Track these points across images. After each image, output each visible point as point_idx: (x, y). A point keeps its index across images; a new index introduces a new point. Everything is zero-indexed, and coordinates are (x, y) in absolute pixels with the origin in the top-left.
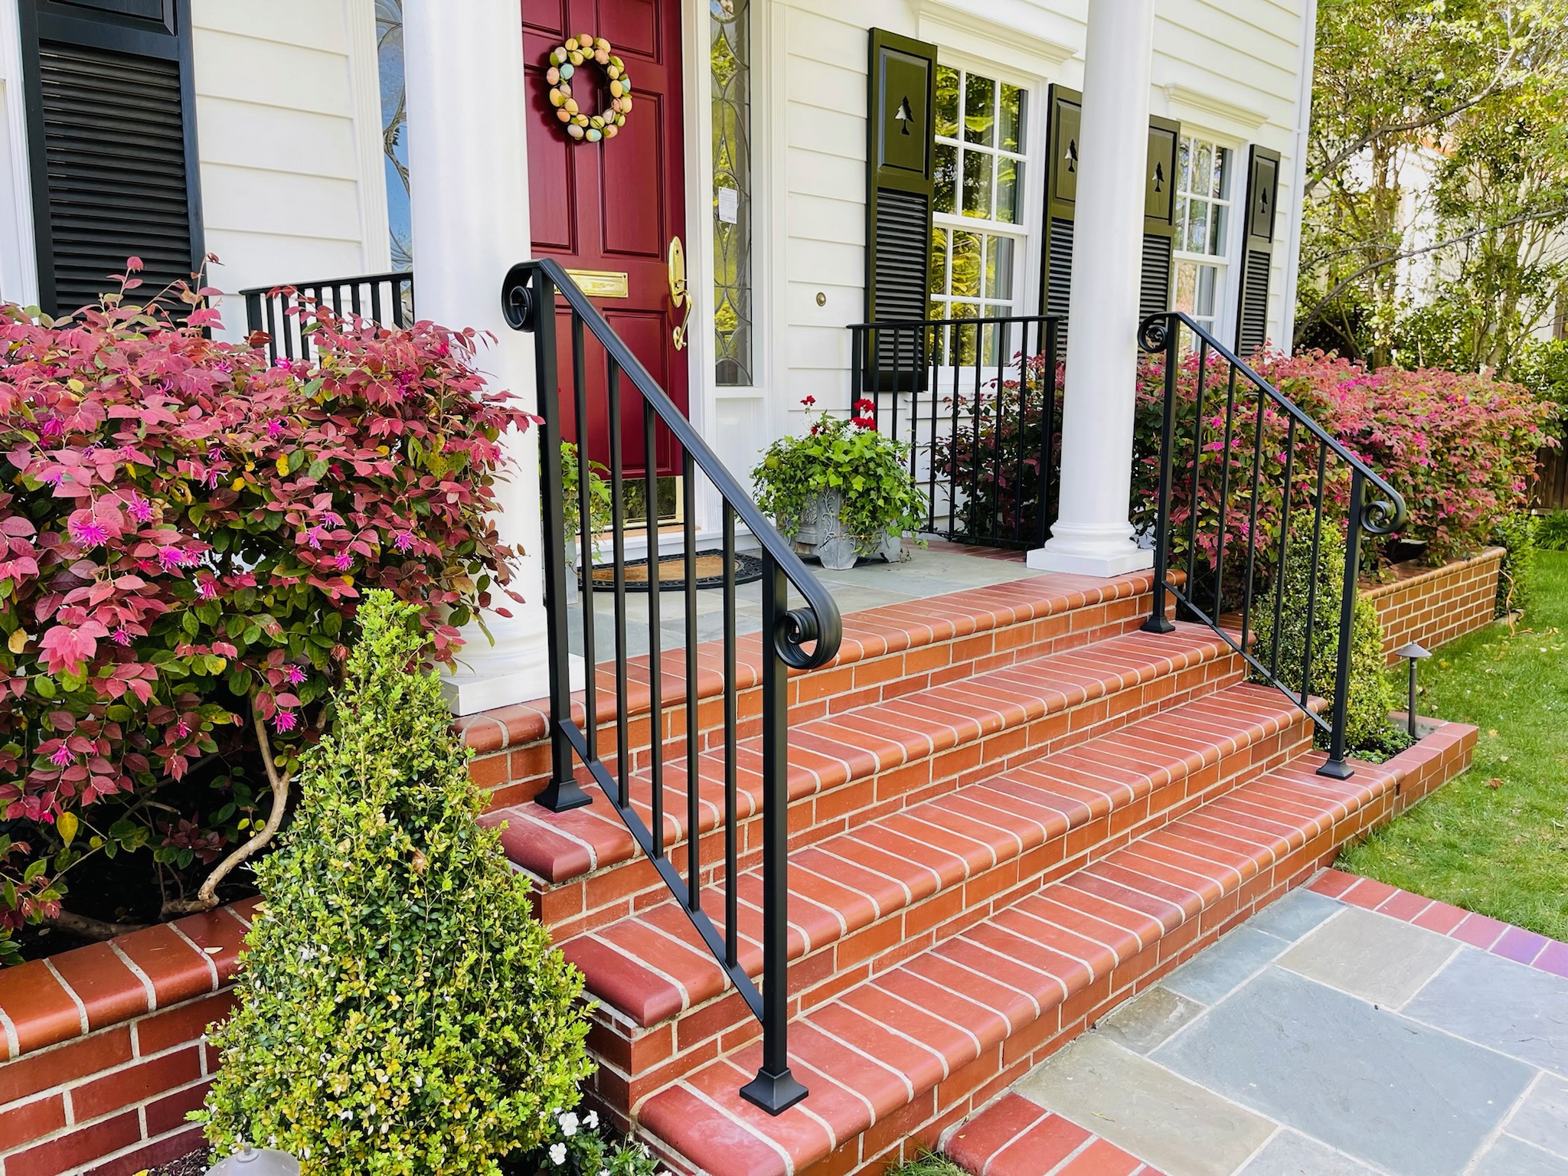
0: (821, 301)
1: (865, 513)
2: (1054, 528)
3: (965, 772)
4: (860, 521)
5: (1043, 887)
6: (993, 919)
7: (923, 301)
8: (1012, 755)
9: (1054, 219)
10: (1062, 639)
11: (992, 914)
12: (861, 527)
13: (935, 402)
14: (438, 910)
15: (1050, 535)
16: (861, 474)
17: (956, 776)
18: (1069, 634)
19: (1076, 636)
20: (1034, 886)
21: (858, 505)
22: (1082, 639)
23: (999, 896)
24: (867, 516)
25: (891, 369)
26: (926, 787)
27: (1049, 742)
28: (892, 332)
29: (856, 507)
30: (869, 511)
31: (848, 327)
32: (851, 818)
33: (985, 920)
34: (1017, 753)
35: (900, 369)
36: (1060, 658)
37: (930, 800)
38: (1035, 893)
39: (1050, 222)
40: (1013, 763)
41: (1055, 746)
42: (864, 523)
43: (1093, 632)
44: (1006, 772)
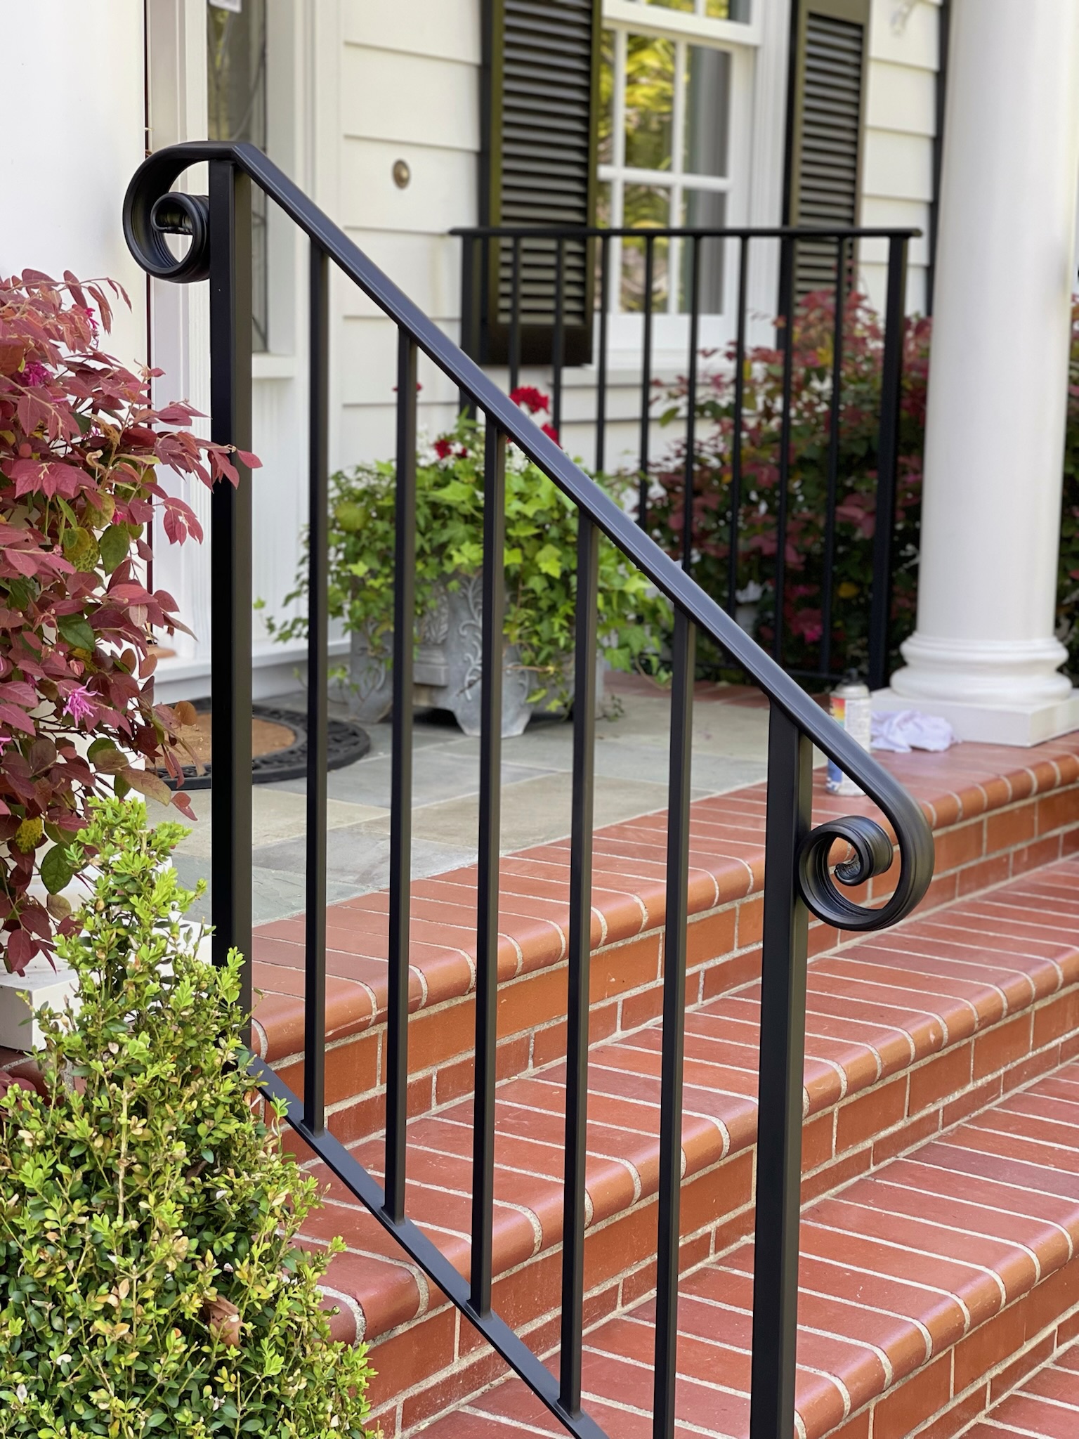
0: (400, 177)
1: (558, 621)
2: (908, 648)
3: (883, 1134)
4: (545, 637)
5: (1058, 1351)
6: (993, 1415)
7: (584, 181)
8: (951, 1099)
9: (813, 16)
10: (972, 869)
11: (989, 1407)
12: (547, 649)
13: (602, 387)
14: (251, 1416)
15: (901, 663)
16: (553, 541)
17: (869, 1143)
18: (983, 859)
19: (991, 863)
20: (1043, 1350)
21: (544, 604)
22: (998, 869)
23: (997, 1370)
24: (562, 628)
25: (549, 320)
26: (826, 1165)
27: (1002, 1071)
28: (551, 245)
29: (538, 609)
30: (568, 617)
31: (454, 233)
32: (719, 1230)
33: (981, 1418)
34: (957, 1095)
35: (525, 319)
36: (972, 906)
37: (833, 1191)
38: (1047, 1363)
39: (804, 21)
40: (953, 1113)
41: (1012, 1079)
42: (553, 642)
43: (1018, 854)
44: (941, 1132)
